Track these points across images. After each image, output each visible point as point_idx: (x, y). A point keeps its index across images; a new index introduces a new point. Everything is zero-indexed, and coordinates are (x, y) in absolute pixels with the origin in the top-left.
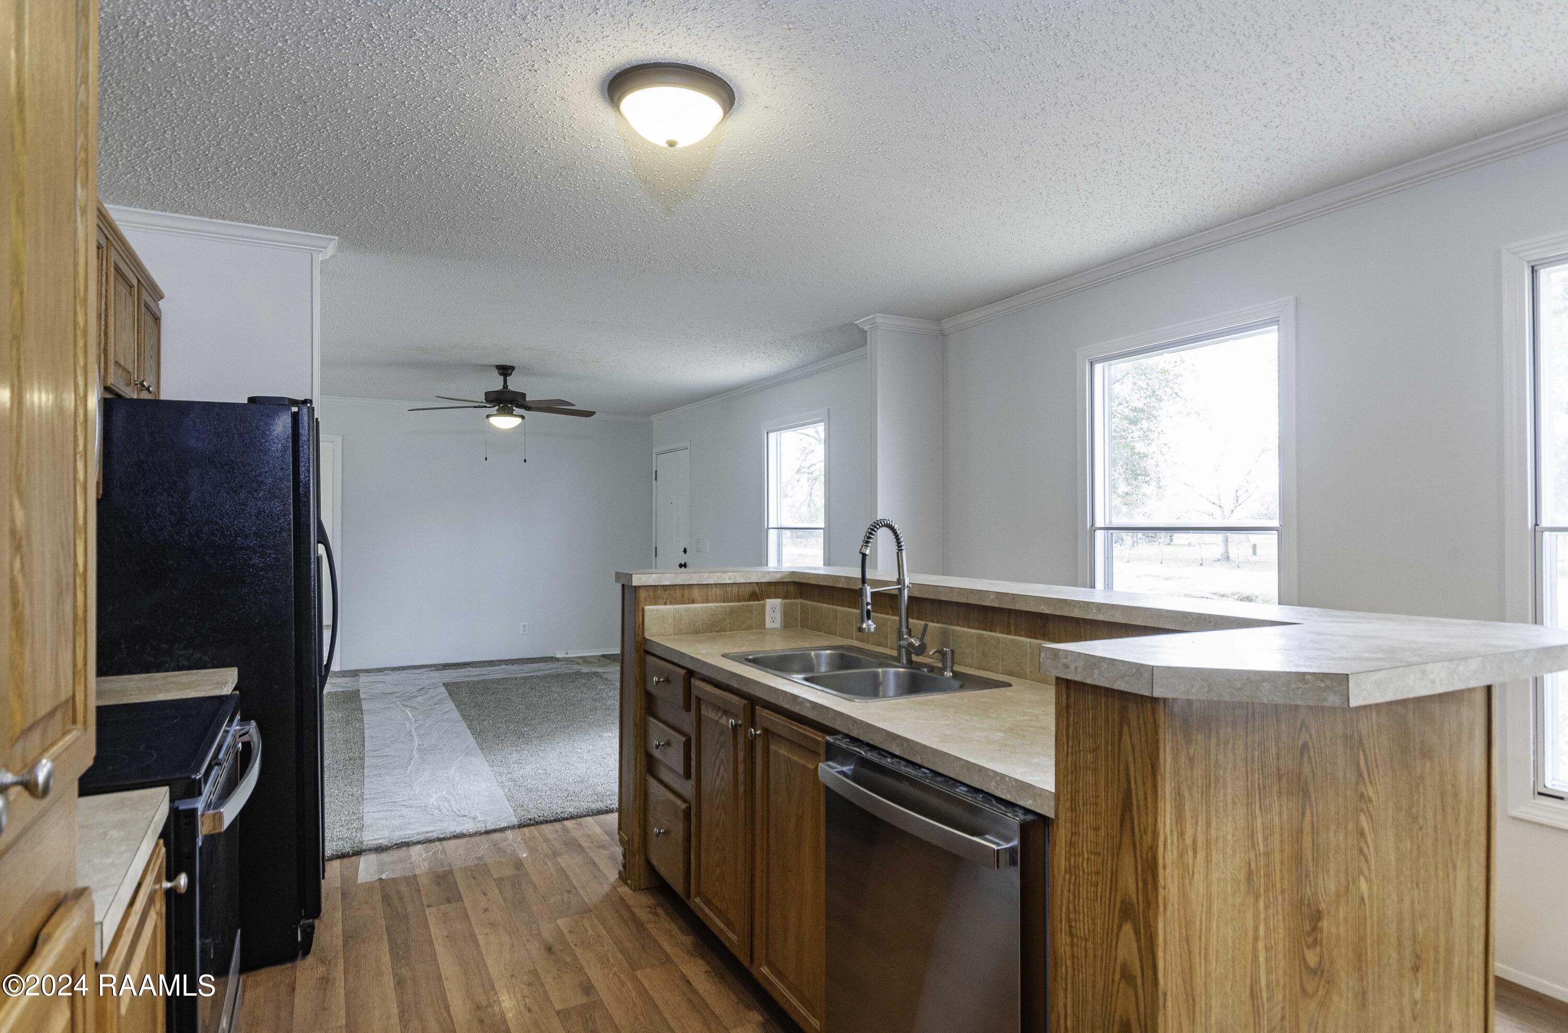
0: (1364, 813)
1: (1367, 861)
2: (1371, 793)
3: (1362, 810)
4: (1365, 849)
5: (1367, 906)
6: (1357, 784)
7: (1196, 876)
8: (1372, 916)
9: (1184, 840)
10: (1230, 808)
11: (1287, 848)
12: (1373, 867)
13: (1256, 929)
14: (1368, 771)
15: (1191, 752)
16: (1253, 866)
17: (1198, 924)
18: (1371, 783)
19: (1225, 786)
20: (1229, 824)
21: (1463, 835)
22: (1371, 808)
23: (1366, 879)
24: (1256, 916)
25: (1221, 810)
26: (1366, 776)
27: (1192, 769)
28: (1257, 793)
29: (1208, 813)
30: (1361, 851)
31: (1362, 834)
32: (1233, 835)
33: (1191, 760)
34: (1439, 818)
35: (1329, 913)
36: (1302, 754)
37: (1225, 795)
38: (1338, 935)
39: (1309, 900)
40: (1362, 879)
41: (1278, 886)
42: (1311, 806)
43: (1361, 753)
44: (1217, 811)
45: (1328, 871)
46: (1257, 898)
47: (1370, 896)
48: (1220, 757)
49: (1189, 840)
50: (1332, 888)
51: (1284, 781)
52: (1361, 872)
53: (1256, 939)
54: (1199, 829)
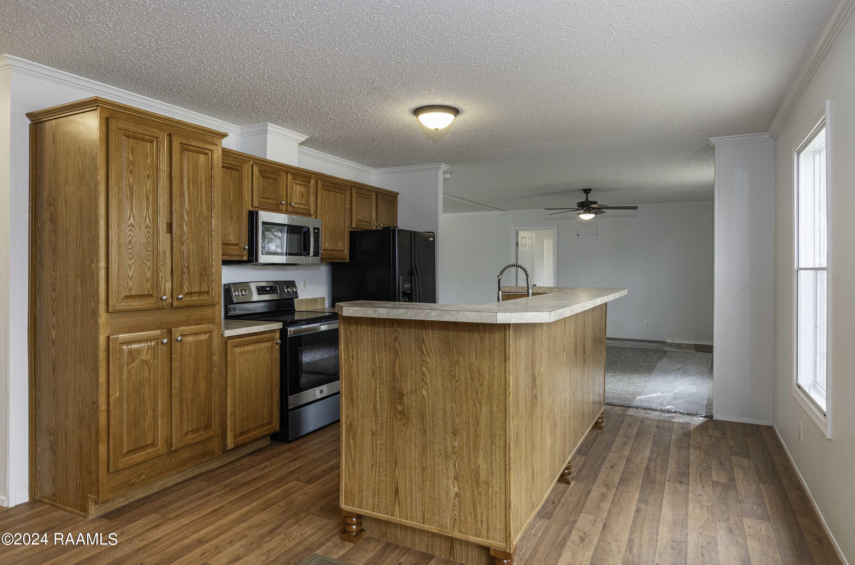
0: (425, 367)
1: (426, 384)
2: (428, 361)
3: (424, 365)
4: (425, 380)
5: (426, 400)
6: (421, 356)
7: (353, 366)
8: (429, 405)
9: (349, 354)
10: (366, 349)
11: (388, 368)
12: (429, 387)
13: (376, 389)
14: (427, 352)
15: (351, 330)
16: (374, 369)
17: (354, 379)
18: (429, 357)
19: (363, 342)
20: (365, 354)
21: (486, 392)
22: (428, 366)
23: (425, 390)
24: (376, 385)
25: (362, 349)
26: (425, 353)
27: (351, 335)
28: (376, 348)
29: (357, 349)
30: (423, 380)
31: (424, 374)
32: (367, 358)
33: (351, 332)
34: (469, 380)
35: (407, 396)
36: (395, 340)
37: (364, 345)
38: (411, 406)
39: (398, 388)
40: (424, 390)
41: (385, 379)
42: (399, 357)
43: (424, 346)
44: (361, 349)
45: (407, 381)
46: (376, 380)
47: (428, 396)
48: (362, 334)
49: (351, 355)
50: (409, 388)
51: (387, 347)
52: (423, 387)
53: (376, 392)
54: (354, 353)
